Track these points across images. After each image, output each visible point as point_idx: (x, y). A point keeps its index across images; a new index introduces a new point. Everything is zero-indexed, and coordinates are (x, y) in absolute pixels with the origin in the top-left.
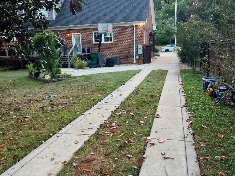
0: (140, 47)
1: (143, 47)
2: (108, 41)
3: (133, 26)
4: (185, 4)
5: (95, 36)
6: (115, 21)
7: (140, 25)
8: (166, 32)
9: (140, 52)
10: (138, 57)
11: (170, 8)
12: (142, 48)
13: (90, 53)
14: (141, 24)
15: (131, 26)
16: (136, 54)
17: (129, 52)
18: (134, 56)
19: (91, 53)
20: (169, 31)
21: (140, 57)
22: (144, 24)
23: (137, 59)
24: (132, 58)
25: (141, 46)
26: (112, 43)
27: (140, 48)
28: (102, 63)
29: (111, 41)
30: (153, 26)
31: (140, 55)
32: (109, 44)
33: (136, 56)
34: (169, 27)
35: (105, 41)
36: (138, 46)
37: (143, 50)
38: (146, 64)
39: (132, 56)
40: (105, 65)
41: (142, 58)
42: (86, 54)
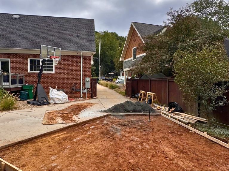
0: (88, 79)
3: (80, 57)
7: (88, 56)
9: (88, 85)
10: (85, 91)
12: (90, 81)
13: (22, 83)
15: (78, 56)
16: (82, 88)
17: (75, 85)
18: (80, 89)
19: (24, 84)
21: (88, 91)
23: (84, 94)
24: (78, 91)
26: (53, 74)
27: (88, 81)
28: (42, 99)
29: (53, 71)
31: (88, 88)
32: (50, 74)
33: (83, 89)
35: (45, 70)
36: (85, 79)
37: (91, 83)
38: (94, 98)
39: (78, 89)
40: (47, 101)
41: (89, 92)
42: (17, 86)
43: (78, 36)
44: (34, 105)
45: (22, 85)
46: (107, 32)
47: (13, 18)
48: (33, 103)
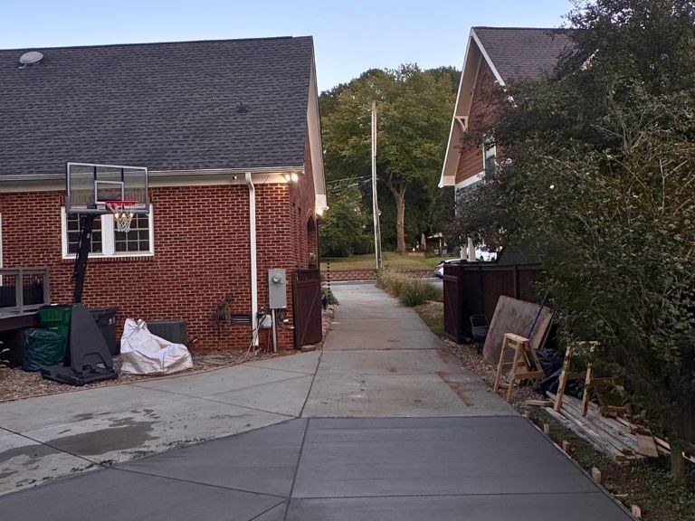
0: (278, 274)
1: (291, 276)
2: (133, 248)
3: (245, 189)
4: (387, 143)
5: (70, 226)
6: (165, 165)
7: (276, 184)
8: (339, 219)
9: (279, 299)
10: (269, 321)
11: (344, 153)
12: (285, 282)
13: (40, 301)
14: (282, 178)
15: (236, 186)
16: (259, 309)
17: (229, 299)
18: (250, 316)
19: (48, 301)
20: (345, 218)
21: (279, 319)
22: (295, 178)
23: (264, 332)
24: (242, 324)
25: (284, 270)
26: (149, 259)
27: (279, 282)
29: (148, 249)
30: (317, 196)
31: (277, 311)
32: (137, 260)
33: (259, 316)
34: (347, 205)
35: (119, 248)
36: (267, 274)
37: (292, 290)
38: (306, 351)
39: (241, 315)
40: (109, 368)
41: (286, 324)
42: (18, 312)
43: (242, 110)
44: (62, 383)
45: (37, 306)
46: (416, 68)
47: (22, 65)
48: (58, 376)
